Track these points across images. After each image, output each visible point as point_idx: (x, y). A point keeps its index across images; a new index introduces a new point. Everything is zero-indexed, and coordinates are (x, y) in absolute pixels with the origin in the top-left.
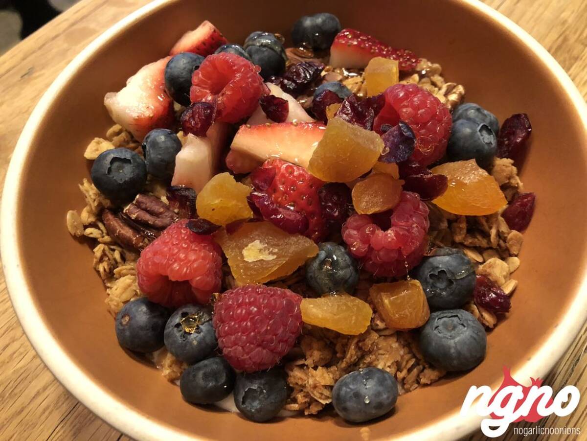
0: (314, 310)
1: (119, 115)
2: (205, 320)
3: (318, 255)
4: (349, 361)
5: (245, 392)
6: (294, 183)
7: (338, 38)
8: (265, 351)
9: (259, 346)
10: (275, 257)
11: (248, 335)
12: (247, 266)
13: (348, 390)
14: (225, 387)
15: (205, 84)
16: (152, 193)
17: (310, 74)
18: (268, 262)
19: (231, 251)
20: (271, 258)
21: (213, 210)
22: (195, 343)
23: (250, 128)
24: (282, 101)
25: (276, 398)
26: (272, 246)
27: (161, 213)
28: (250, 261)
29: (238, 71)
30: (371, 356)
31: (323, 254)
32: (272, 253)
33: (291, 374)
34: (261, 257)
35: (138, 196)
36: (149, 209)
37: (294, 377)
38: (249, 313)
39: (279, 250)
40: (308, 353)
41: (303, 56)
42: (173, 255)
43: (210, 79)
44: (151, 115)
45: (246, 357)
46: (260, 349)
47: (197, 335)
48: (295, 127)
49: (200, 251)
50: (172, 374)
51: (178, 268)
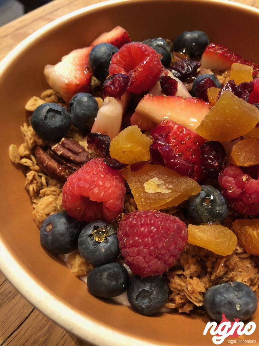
0: (200, 234)
1: (54, 81)
2: (112, 234)
3: (199, 194)
4: (218, 275)
5: (139, 292)
6: (183, 139)
7: (209, 48)
8: (159, 262)
9: (156, 257)
10: (170, 191)
11: (148, 248)
12: (147, 197)
13: (223, 298)
14: (124, 286)
16: (72, 138)
17: (191, 68)
18: (164, 195)
19: (134, 184)
20: (167, 191)
22: (103, 250)
23: (152, 97)
25: (162, 298)
26: (168, 183)
27: (80, 153)
28: (149, 192)
29: (148, 55)
30: (233, 273)
31: (203, 194)
32: (167, 188)
33: (173, 281)
34: (159, 190)
35: (63, 139)
36: (71, 149)
37: (175, 283)
38: (151, 232)
39: (173, 186)
40: (186, 267)
43: (124, 61)
44: (78, 83)
45: (145, 265)
46: (157, 260)
47: (105, 244)
49: (113, 181)
50: (81, 272)
51: (97, 191)
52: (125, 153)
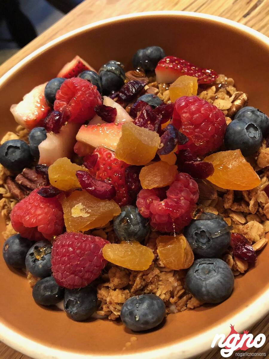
2: (48, 252)
3: (121, 214)
4: (135, 288)
5: (67, 301)
6: (110, 165)
7: (160, 63)
8: (77, 277)
9: (72, 274)
10: (89, 215)
11: (65, 266)
12: (74, 220)
14: (57, 296)
15: (64, 99)
17: (135, 89)
18: (84, 218)
19: (66, 209)
20: (86, 215)
21: (56, 181)
22: (40, 266)
23: (87, 127)
24: (111, 108)
25: (86, 307)
26: (88, 207)
27: (35, 181)
28: (74, 217)
29: (79, 90)
30: (152, 286)
31: (124, 214)
32: (87, 212)
33: (99, 292)
34: (81, 215)
35: (24, 170)
36: (29, 178)
37: (101, 295)
38: (68, 251)
39: (92, 211)
40: (111, 279)
41: (138, 76)
42: (28, 210)
43: (67, 95)
44: (35, 119)
45: (64, 280)
46: (73, 276)
47: (41, 261)
48: (117, 126)
49: (45, 208)
51: (28, 219)
52: (56, 182)
